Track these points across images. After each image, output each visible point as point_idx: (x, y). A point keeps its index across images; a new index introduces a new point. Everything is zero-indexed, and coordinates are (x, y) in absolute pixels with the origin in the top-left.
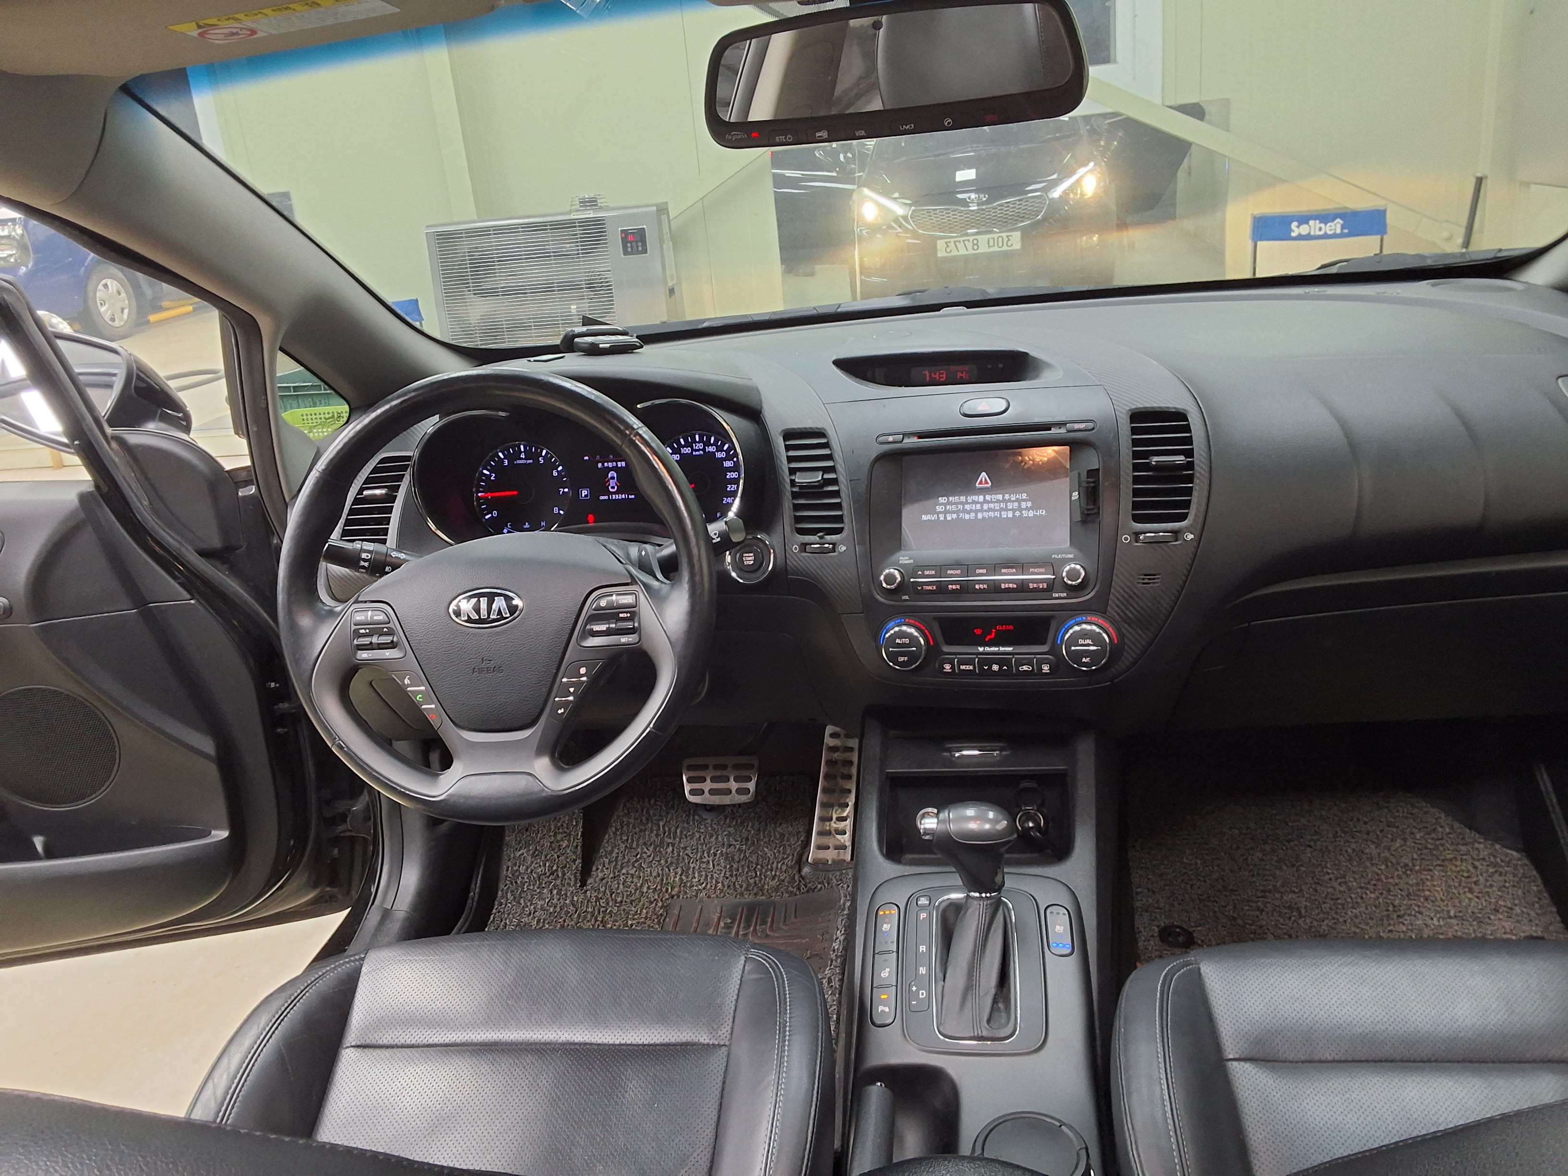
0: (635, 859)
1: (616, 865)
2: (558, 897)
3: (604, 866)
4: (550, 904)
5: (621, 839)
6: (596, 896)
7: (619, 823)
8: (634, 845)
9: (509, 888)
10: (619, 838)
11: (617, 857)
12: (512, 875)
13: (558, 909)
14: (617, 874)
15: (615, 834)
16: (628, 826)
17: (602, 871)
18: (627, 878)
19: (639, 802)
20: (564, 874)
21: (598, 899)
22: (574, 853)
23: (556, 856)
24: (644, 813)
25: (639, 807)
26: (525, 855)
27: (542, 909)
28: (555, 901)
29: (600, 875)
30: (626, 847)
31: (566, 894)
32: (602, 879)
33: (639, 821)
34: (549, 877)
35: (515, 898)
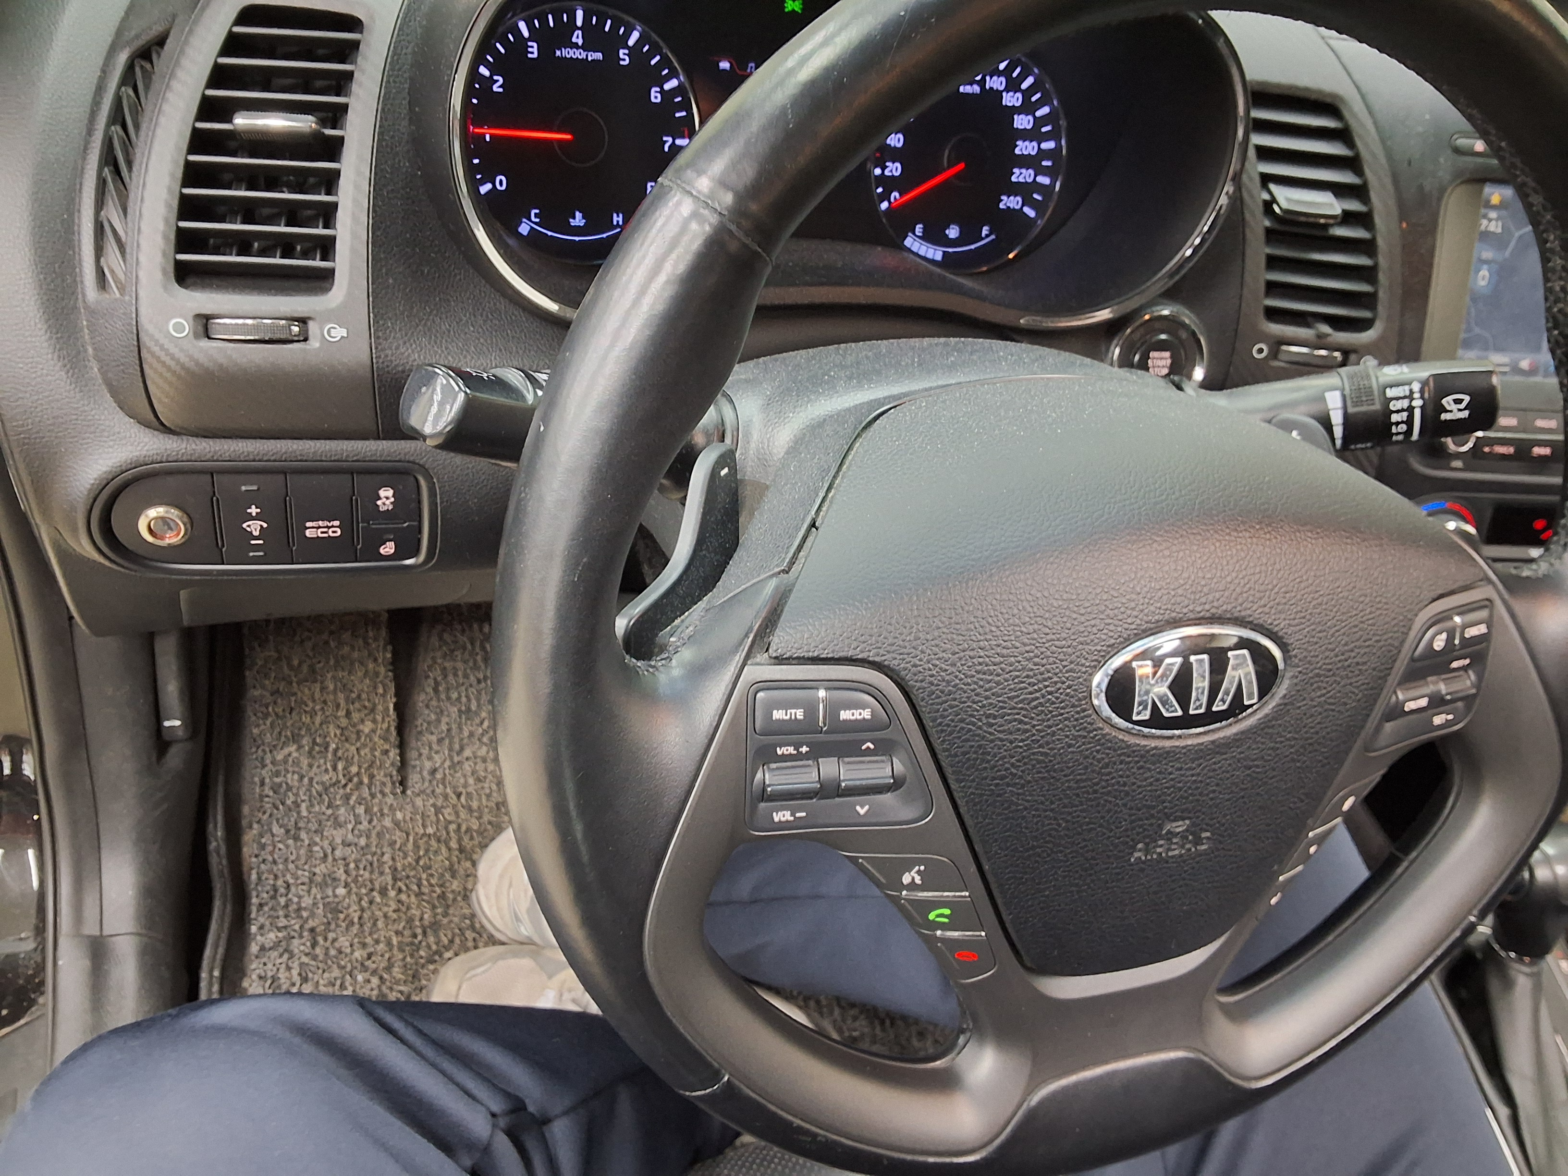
0: (480, 731)
1: (451, 743)
2: (368, 818)
3: (431, 748)
4: (356, 832)
5: (449, 698)
6: (434, 805)
7: (439, 672)
8: (474, 707)
9: (271, 815)
10: (443, 696)
11: (449, 730)
12: (275, 792)
13: (374, 840)
14: (456, 759)
15: (436, 690)
16: (455, 675)
17: (430, 758)
18: (475, 764)
19: (463, 631)
20: (372, 777)
21: (438, 810)
22: (386, 740)
23: (353, 749)
24: (478, 650)
25: (465, 639)
26: (295, 755)
27: (346, 844)
28: (365, 825)
29: (428, 765)
30: (460, 711)
31: (381, 810)
32: (433, 771)
33: (471, 664)
34: (345, 785)
35: (288, 831)
